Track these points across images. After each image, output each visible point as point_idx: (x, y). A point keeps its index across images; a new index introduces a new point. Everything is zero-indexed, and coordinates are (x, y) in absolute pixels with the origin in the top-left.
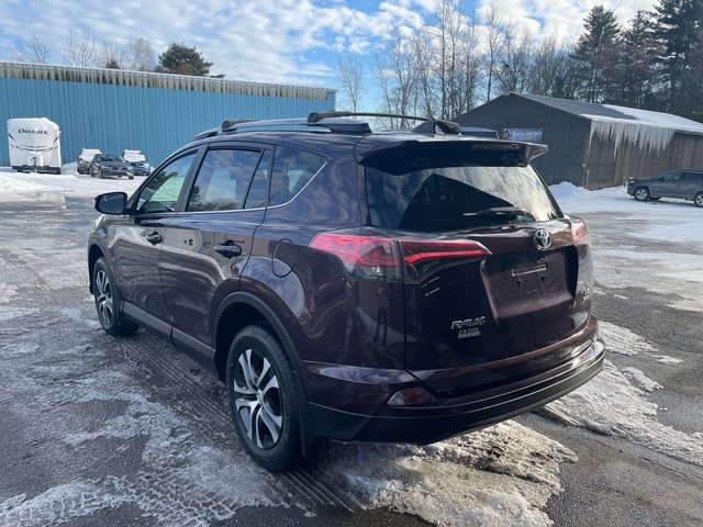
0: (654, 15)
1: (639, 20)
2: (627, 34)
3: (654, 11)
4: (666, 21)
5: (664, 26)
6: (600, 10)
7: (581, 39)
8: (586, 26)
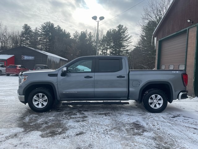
0: (40, 30)
1: (36, 30)
2: (34, 33)
3: (40, 29)
4: (43, 31)
5: (43, 33)
6: (26, 25)
7: (22, 32)
8: (23, 29)
